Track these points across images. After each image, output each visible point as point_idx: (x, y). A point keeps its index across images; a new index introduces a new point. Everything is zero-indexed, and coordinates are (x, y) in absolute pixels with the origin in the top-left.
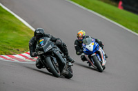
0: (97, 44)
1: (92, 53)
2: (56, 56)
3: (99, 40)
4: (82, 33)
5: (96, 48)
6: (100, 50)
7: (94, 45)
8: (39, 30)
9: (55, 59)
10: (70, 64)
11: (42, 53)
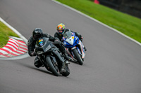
0: (77, 38)
1: (73, 46)
3: (79, 34)
5: (76, 42)
7: (75, 39)
8: (37, 30)
9: (54, 59)
10: (67, 62)
11: (42, 53)
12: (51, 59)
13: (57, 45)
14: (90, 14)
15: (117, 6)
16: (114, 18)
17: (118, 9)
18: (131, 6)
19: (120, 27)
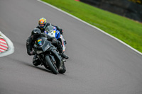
0: (58, 32)
2: (53, 54)
4: (43, 20)
6: (61, 37)
7: (56, 33)
8: (36, 30)
9: (53, 57)
10: (64, 60)
11: (41, 52)
12: (50, 58)
13: (55, 45)
14: (70, 12)
15: (98, 3)
16: (95, 15)
17: (99, 6)
18: (112, 3)
19: (101, 24)
